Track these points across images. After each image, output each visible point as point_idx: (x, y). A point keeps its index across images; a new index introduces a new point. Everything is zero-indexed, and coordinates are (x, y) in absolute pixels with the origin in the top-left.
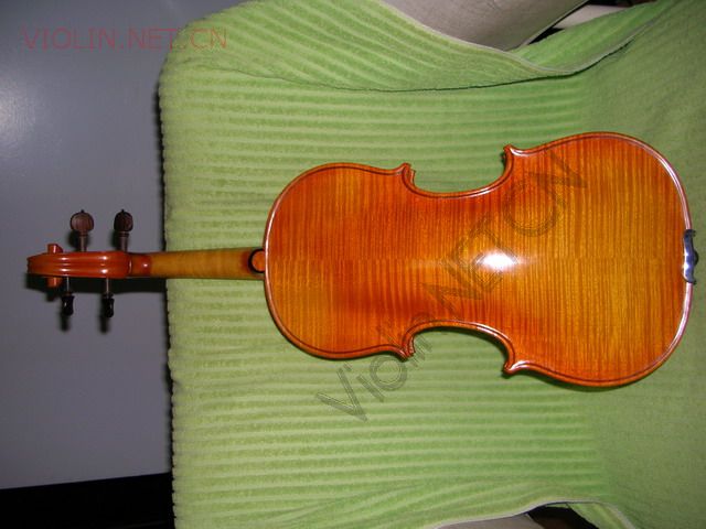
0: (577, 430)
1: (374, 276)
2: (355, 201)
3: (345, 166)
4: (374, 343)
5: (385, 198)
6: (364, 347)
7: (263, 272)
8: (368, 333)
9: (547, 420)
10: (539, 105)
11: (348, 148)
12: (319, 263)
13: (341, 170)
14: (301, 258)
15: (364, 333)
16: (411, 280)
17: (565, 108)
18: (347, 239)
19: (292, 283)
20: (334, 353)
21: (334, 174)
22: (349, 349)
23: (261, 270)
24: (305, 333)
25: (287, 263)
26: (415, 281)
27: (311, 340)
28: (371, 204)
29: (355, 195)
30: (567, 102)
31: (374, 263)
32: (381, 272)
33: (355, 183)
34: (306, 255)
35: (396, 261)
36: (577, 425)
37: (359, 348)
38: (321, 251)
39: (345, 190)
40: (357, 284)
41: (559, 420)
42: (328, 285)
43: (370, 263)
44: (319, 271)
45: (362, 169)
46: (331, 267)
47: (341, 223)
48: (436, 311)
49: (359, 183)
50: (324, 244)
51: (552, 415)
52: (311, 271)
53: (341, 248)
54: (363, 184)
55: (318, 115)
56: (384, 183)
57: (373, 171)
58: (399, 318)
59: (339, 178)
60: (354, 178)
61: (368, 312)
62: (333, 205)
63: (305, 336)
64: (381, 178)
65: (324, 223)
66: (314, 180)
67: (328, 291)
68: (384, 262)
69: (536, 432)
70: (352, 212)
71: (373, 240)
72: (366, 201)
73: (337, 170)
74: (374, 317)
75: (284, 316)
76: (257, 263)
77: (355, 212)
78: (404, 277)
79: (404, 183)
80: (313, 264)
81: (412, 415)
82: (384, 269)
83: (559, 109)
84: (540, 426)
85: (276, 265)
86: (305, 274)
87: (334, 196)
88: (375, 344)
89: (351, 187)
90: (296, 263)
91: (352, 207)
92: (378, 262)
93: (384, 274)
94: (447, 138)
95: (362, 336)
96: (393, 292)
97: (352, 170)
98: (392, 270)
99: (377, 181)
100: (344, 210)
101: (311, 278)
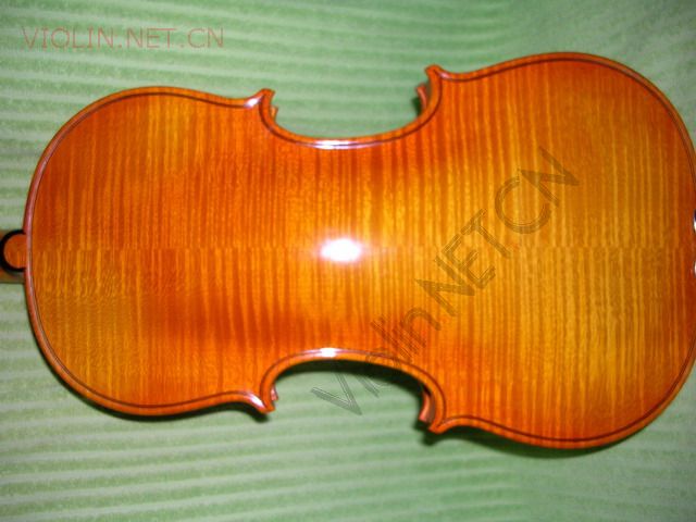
0: (500, 493)
1: (212, 278)
2: (181, 150)
3: (163, 93)
4: (213, 390)
5: (231, 143)
6: (196, 396)
7: (23, 270)
8: (201, 372)
9: (460, 481)
10: (446, 38)
11: (169, 73)
12: (117, 254)
13: (157, 97)
14: (85, 245)
15: (196, 372)
16: (275, 282)
17: (479, 45)
18: (165, 212)
19: (73, 288)
20: (143, 406)
21: (145, 105)
22: (170, 400)
23: (18, 266)
24: (94, 373)
25: (63, 253)
26: (282, 284)
27: (105, 386)
28: (207, 155)
29: (180, 141)
30: (484, 36)
31: (211, 253)
32: (224, 268)
33: (181, 119)
34: (95, 240)
35: (249, 250)
36: (501, 485)
37: (187, 398)
38: (121, 234)
39: (162, 133)
40: (182, 289)
41: (475, 480)
42: (133, 293)
43: (204, 252)
44: (118, 268)
45: (193, 97)
46: (138, 261)
47: (157, 186)
48: (317, 334)
49: (187, 120)
50: (127, 221)
51: (465, 473)
52: (104, 269)
53: (155, 228)
54: (194, 120)
55: (123, 16)
56: (230, 120)
57: (209, 100)
58: (254, 345)
59: (154, 110)
60: (178, 112)
61: (201, 338)
62: (143, 158)
63: (94, 379)
64: (224, 113)
65: (127, 187)
66: (112, 115)
67: (134, 302)
68: (229, 251)
69: (445, 499)
70: (174, 168)
71: (210, 215)
72: (199, 150)
73: (150, 98)
74: (211, 345)
75: (59, 344)
76: (13, 255)
77: (180, 167)
78: (262, 277)
79: (263, 120)
80: (107, 255)
81: (270, 493)
82: (229, 264)
83: (472, 46)
84: (450, 490)
85: (45, 257)
86: (93, 273)
87: (145, 141)
88: (214, 393)
89: (175, 126)
90: (79, 256)
91: (174, 160)
92: (218, 252)
93: (230, 273)
94: (323, 70)
95: (192, 378)
96: (244, 302)
97: (176, 99)
98: (242, 267)
99: (217, 117)
100: (161, 165)
101: (103, 279)
